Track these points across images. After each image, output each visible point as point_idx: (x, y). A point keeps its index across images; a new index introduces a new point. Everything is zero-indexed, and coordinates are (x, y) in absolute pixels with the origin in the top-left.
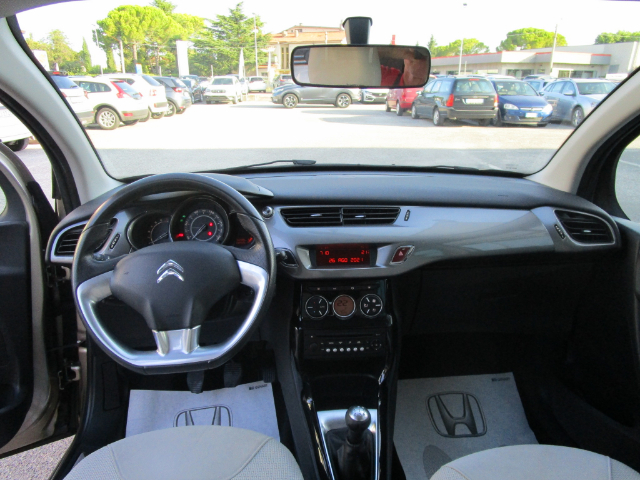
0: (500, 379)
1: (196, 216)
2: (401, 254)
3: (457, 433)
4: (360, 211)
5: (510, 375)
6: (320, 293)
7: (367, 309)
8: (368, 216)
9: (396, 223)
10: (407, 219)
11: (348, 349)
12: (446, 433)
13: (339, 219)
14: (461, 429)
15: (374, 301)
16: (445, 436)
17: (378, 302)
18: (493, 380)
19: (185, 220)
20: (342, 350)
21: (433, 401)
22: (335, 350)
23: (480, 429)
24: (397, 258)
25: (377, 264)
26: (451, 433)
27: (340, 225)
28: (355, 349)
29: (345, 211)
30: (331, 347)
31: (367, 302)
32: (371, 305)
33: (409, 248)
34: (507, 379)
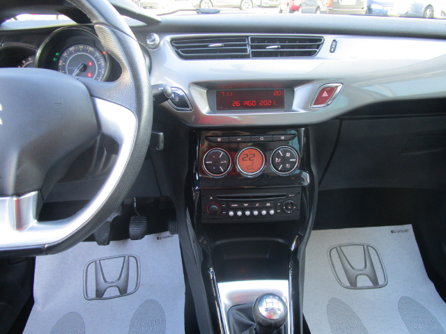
0: (399, 231)
1: (72, 53)
2: (325, 94)
3: (359, 284)
4: (273, 41)
5: (409, 227)
6: (220, 145)
7: (279, 164)
8: (283, 47)
9: (318, 56)
10: (332, 50)
11: (256, 213)
12: (348, 285)
13: (245, 50)
14: (363, 281)
15: (288, 155)
16: (347, 288)
17: (292, 157)
18: (392, 232)
19: (59, 58)
20: (248, 213)
21: (334, 252)
22: (240, 213)
23: (381, 281)
24: (319, 100)
25: (295, 107)
26: (353, 284)
27: (247, 57)
28: (264, 212)
29: (253, 40)
30: (235, 210)
31: (278, 156)
32: (285, 160)
33: (337, 87)
34: (406, 231)
